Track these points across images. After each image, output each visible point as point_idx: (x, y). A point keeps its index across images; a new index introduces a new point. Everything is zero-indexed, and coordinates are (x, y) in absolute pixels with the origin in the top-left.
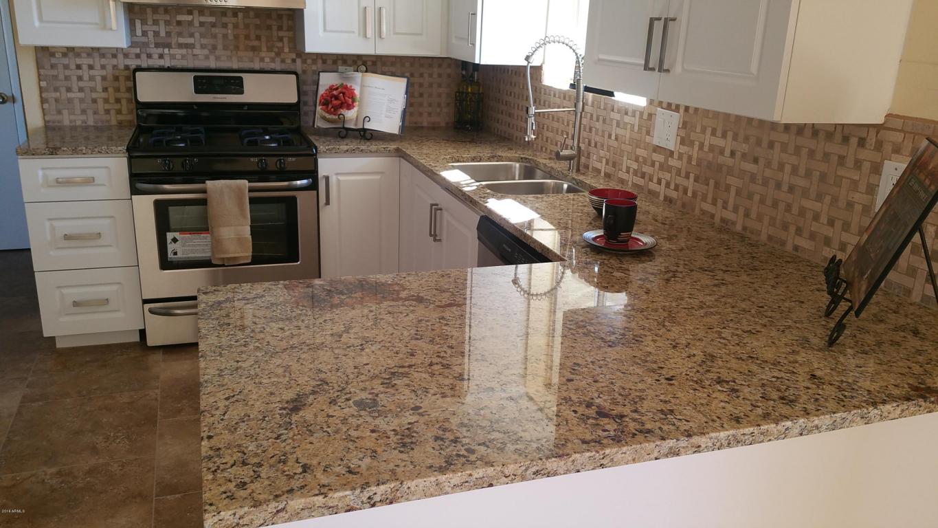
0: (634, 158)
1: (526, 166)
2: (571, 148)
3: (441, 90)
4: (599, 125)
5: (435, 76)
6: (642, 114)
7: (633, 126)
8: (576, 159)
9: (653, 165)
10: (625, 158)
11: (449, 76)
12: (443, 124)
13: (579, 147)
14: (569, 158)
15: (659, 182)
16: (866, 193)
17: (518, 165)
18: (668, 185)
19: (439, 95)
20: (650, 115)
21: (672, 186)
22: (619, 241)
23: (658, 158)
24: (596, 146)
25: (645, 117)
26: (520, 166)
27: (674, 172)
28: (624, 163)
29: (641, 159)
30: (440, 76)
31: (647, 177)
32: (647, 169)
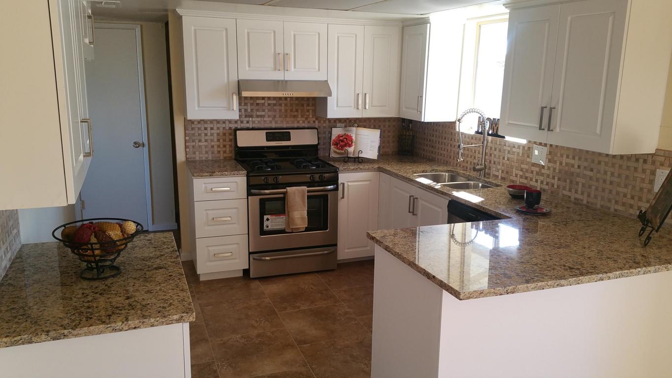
0: (520, 169)
1: (451, 175)
2: (481, 165)
3: (389, 134)
4: (496, 153)
5: (387, 126)
6: (524, 147)
7: (519, 153)
8: (483, 171)
9: (532, 172)
10: (514, 170)
11: (394, 126)
12: (390, 153)
13: (485, 164)
14: (480, 170)
15: (537, 181)
16: (649, 184)
17: (447, 174)
18: (542, 182)
19: (389, 136)
20: (529, 148)
21: (545, 183)
22: (534, 209)
23: (537, 169)
24: (494, 163)
25: (526, 149)
26: (448, 174)
27: (545, 176)
28: (514, 172)
29: (524, 170)
30: (389, 126)
31: (529, 179)
32: (528, 175)
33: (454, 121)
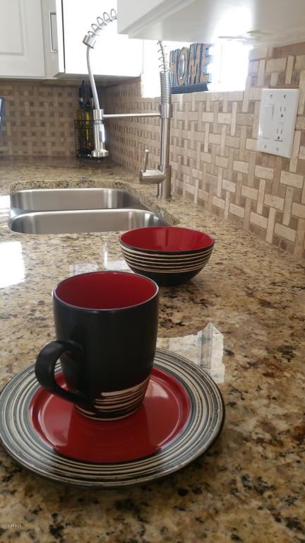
0: (230, 176)
1: (119, 193)
2: (159, 169)
3: (62, 120)
4: (190, 135)
5: (56, 105)
6: (240, 104)
7: (229, 126)
8: (164, 182)
9: (256, 185)
10: (220, 177)
13: (169, 168)
15: (266, 213)
17: (110, 191)
18: (279, 218)
20: (252, 104)
21: (286, 221)
23: (265, 173)
24: (188, 165)
25: (245, 108)
26: (113, 193)
27: (289, 195)
28: (219, 186)
29: (240, 178)
31: (248, 204)
32: (249, 193)
33: (138, 76)
